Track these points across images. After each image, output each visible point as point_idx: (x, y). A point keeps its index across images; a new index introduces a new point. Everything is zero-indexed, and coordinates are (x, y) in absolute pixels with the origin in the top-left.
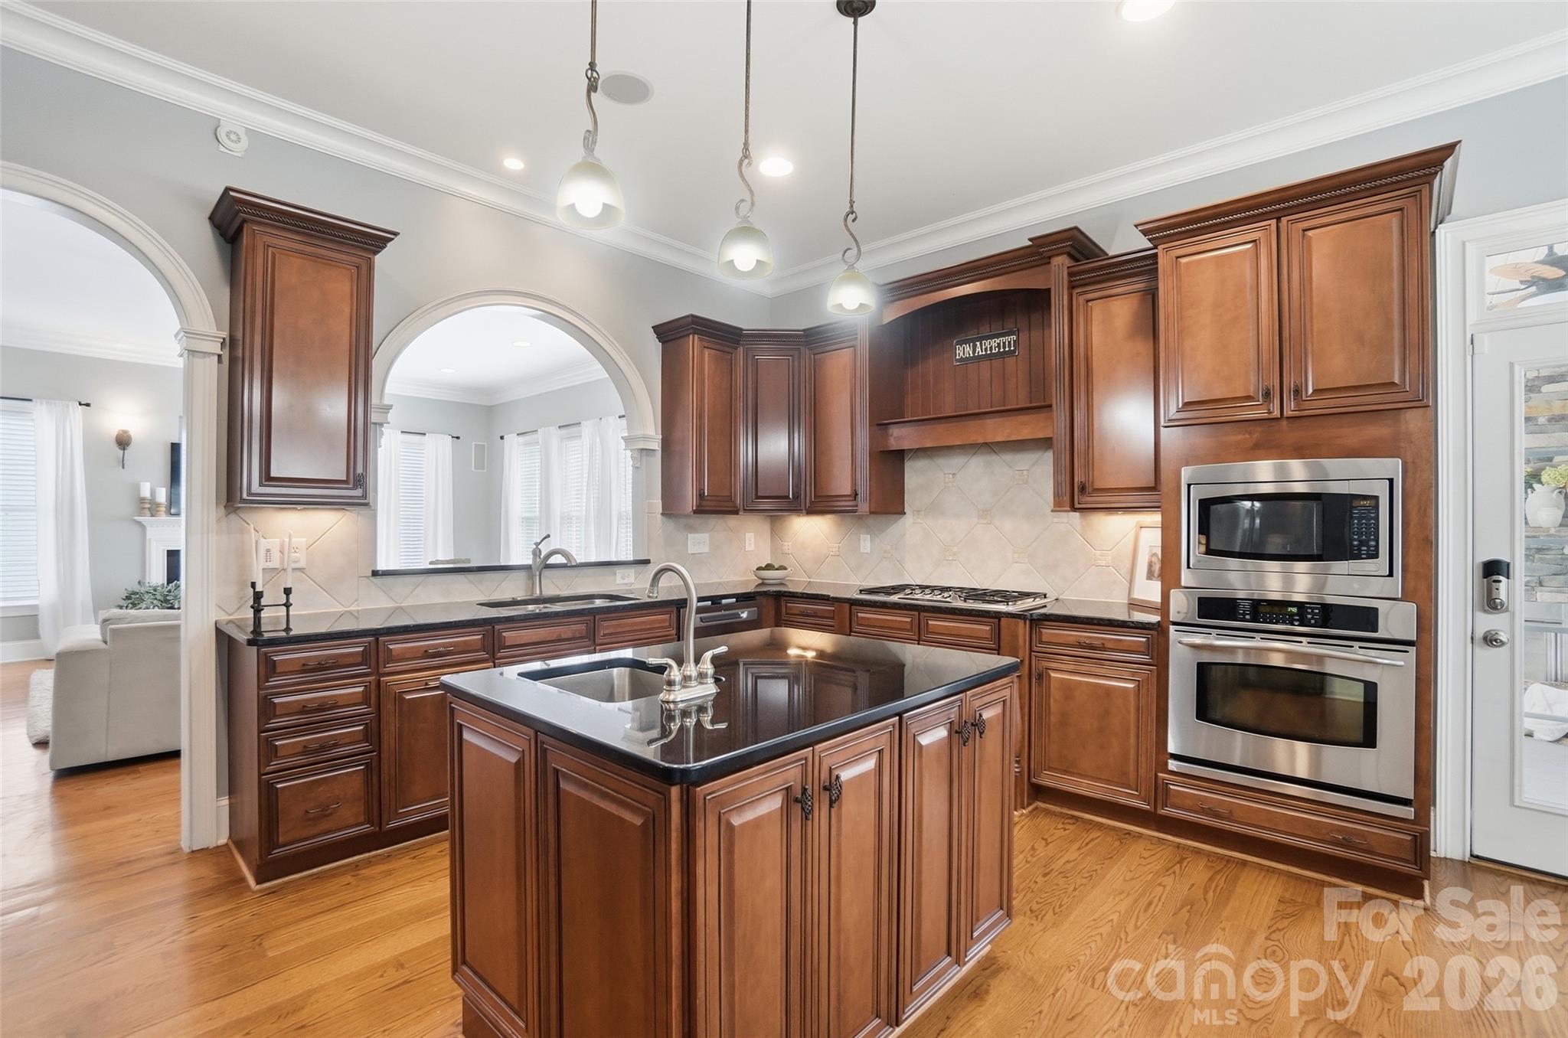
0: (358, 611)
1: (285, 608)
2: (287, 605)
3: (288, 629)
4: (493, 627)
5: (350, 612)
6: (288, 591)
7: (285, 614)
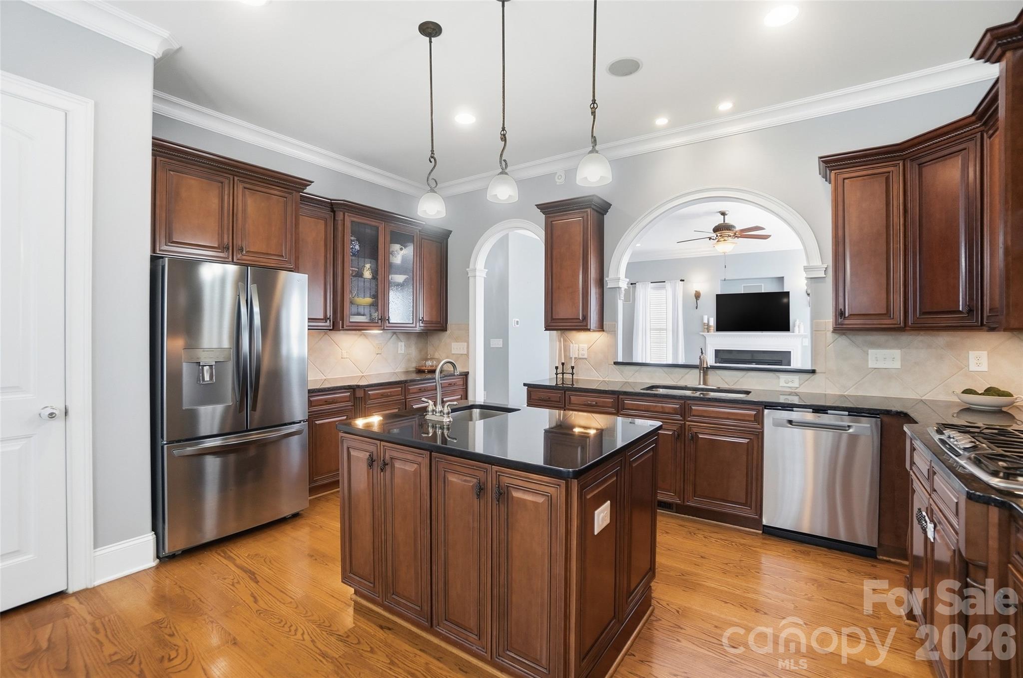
0: (608, 381)
1: (571, 375)
2: (573, 374)
3: (573, 384)
4: (618, 396)
5: (605, 381)
6: (573, 368)
7: (571, 377)
